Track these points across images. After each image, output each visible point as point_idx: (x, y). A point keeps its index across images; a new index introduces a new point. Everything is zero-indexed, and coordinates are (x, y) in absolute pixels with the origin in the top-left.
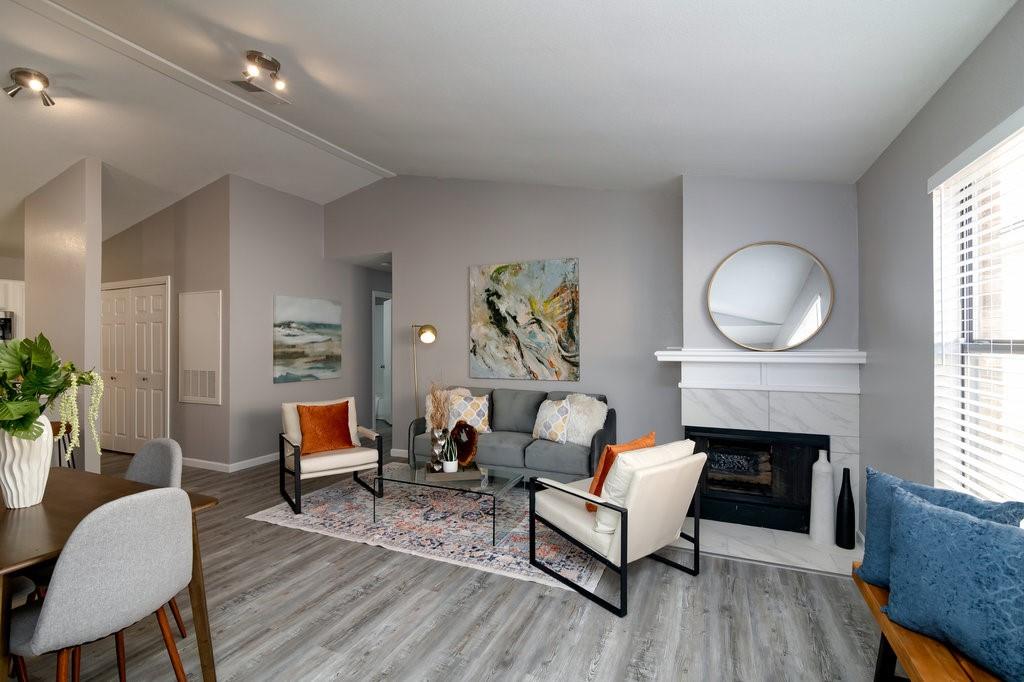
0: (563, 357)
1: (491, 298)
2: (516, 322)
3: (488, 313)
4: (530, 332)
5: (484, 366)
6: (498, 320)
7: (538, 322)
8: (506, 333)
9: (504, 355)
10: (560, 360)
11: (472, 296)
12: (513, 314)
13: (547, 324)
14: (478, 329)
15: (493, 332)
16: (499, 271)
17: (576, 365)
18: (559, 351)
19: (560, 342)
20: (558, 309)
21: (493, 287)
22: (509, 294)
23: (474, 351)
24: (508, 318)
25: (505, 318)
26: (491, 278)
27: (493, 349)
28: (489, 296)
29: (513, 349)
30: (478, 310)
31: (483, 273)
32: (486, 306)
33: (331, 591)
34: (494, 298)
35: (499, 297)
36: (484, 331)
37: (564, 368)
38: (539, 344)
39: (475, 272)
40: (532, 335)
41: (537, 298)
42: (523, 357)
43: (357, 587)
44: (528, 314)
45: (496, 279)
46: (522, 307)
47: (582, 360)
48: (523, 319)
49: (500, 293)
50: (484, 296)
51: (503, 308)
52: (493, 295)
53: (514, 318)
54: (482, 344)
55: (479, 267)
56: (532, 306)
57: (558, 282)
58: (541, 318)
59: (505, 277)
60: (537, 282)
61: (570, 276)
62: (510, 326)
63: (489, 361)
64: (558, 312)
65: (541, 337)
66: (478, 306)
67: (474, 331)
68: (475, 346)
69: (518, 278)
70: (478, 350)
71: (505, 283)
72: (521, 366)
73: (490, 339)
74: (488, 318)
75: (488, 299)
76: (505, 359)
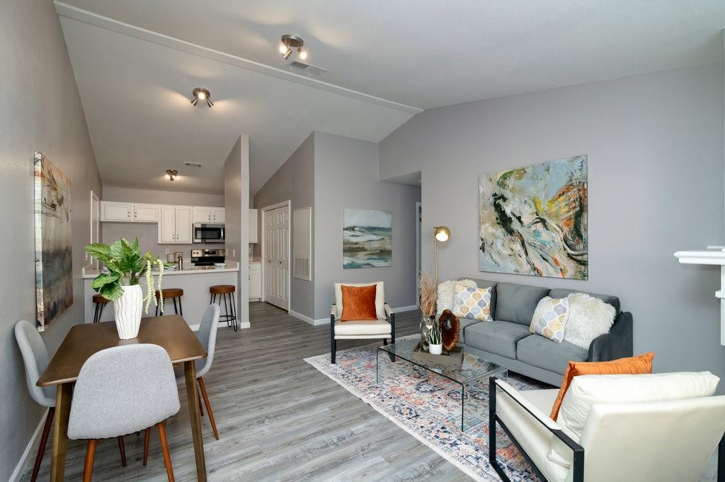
0: (569, 256)
1: (498, 202)
2: (521, 222)
3: (494, 215)
4: (535, 231)
5: (491, 261)
6: (504, 221)
7: (543, 221)
8: (511, 232)
9: (510, 252)
10: (565, 258)
11: (481, 200)
12: (518, 215)
13: (552, 223)
14: (486, 230)
15: (500, 231)
16: (505, 177)
17: (584, 263)
18: (565, 249)
19: (565, 240)
20: (564, 209)
21: (499, 191)
22: (514, 197)
23: (483, 248)
24: (514, 219)
25: (510, 218)
26: (498, 183)
27: (499, 247)
28: (496, 199)
29: (517, 247)
30: (486, 212)
31: (491, 180)
32: (493, 208)
33: (315, 434)
34: (500, 202)
35: (505, 199)
36: (493, 231)
37: (570, 267)
38: (543, 244)
39: (484, 180)
40: (536, 233)
41: (542, 198)
42: (527, 254)
43: (333, 436)
44: (533, 213)
45: (502, 184)
46: (527, 207)
47: (591, 258)
48: (527, 219)
49: (506, 196)
50: (492, 200)
51: (508, 209)
52: (499, 198)
53: (519, 218)
54: (490, 242)
55: (487, 175)
56: (536, 206)
57: (564, 182)
58: (545, 218)
59: (511, 182)
60: (542, 184)
61: (577, 174)
62: (515, 225)
63: (496, 257)
64: (564, 210)
65: (545, 236)
66: (486, 209)
67: (482, 230)
68: (483, 244)
69: (522, 181)
70: (486, 247)
71: (511, 187)
72: (525, 262)
73: (496, 238)
74: (495, 219)
75: (495, 202)
76: (510, 255)
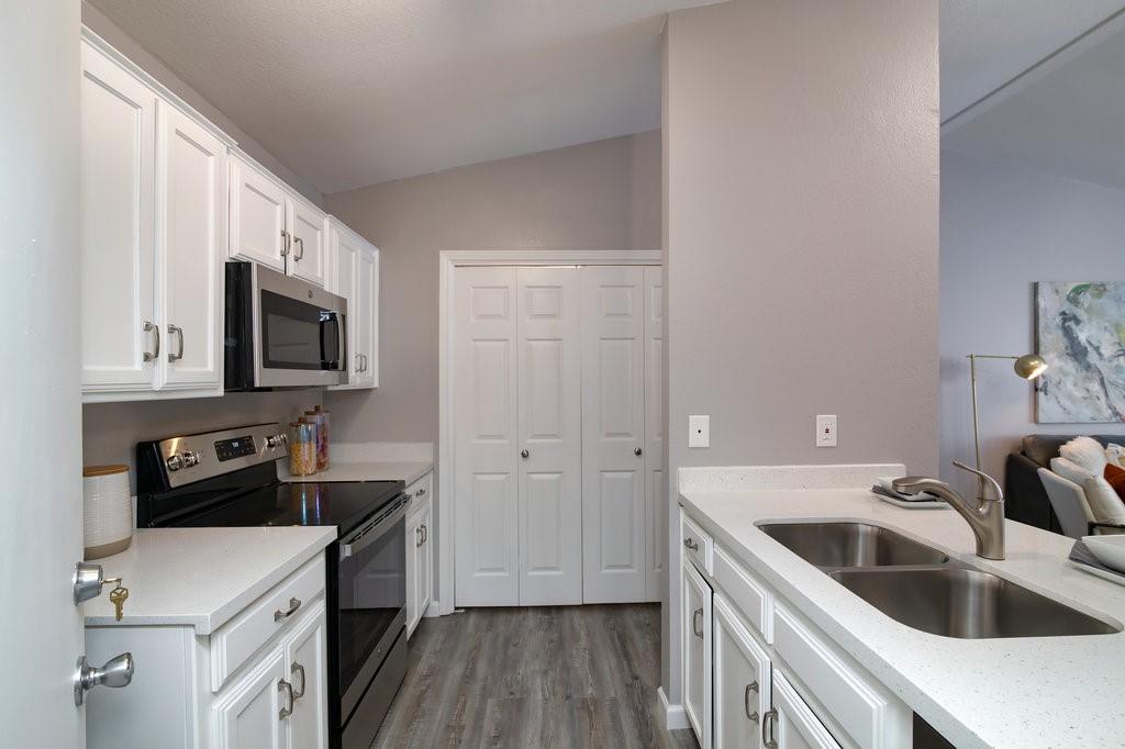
1: (1067, 324)
2: (1100, 354)
3: (1063, 342)
4: (1117, 366)
5: (1058, 408)
6: (1077, 351)
8: (1087, 367)
9: (1085, 394)
11: (1042, 319)
12: (1096, 344)
14: (1050, 362)
15: (1070, 365)
16: (1078, 290)
21: (1068, 307)
22: (1090, 320)
23: (1045, 389)
24: (1090, 349)
25: (1086, 348)
26: (1068, 299)
27: (1070, 386)
28: (1065, 320)
29: (1095, 387)
30: (1049, 337)
31: (1057, 291)
32: (1060, 333)
34: (1071, 324)
35: (1078, 322)
36: (1060, 364)
39: (1047, 290)
40: (1119, 369)
42: (1107, 396)
44: (1114, 344)
45: (1073, 299)
46: (1108, 336)
48: (1107, 351)
49: (1079, 317)
50: (1059, 320)
51: (1082, 337)
52: (1070, 319)
53: (1097, 349)
59: (1086, 299)
62: (1092, 358)
63: (1064, 402)
66: (1050, 333)
68: (1046, 383)
69: (1101, 300)
70: (1049, 387)
71: (1086, 306)
72: (1105, 407)
73: (1066, 374)
74: (1063, 348)
75: (1063, 323)
76: (1085, 398)
